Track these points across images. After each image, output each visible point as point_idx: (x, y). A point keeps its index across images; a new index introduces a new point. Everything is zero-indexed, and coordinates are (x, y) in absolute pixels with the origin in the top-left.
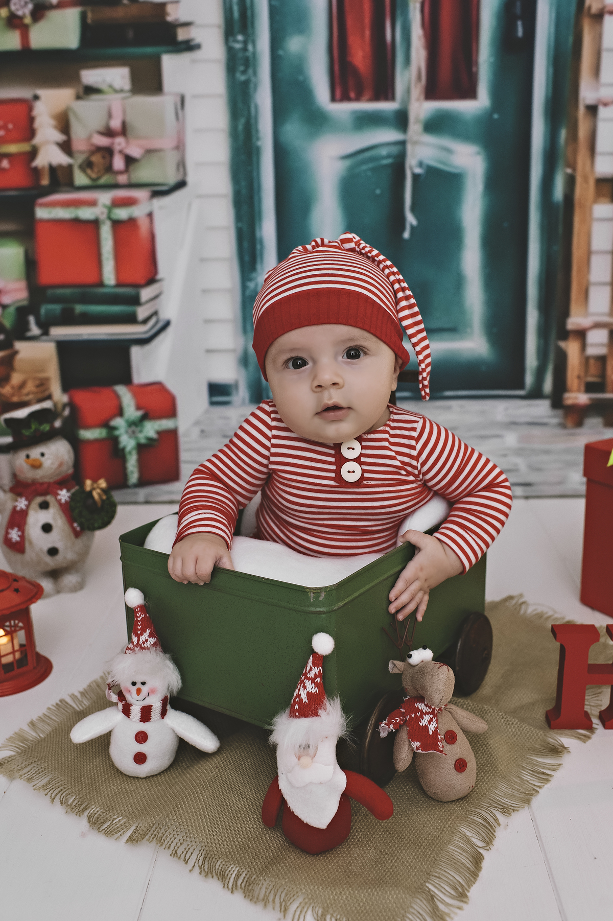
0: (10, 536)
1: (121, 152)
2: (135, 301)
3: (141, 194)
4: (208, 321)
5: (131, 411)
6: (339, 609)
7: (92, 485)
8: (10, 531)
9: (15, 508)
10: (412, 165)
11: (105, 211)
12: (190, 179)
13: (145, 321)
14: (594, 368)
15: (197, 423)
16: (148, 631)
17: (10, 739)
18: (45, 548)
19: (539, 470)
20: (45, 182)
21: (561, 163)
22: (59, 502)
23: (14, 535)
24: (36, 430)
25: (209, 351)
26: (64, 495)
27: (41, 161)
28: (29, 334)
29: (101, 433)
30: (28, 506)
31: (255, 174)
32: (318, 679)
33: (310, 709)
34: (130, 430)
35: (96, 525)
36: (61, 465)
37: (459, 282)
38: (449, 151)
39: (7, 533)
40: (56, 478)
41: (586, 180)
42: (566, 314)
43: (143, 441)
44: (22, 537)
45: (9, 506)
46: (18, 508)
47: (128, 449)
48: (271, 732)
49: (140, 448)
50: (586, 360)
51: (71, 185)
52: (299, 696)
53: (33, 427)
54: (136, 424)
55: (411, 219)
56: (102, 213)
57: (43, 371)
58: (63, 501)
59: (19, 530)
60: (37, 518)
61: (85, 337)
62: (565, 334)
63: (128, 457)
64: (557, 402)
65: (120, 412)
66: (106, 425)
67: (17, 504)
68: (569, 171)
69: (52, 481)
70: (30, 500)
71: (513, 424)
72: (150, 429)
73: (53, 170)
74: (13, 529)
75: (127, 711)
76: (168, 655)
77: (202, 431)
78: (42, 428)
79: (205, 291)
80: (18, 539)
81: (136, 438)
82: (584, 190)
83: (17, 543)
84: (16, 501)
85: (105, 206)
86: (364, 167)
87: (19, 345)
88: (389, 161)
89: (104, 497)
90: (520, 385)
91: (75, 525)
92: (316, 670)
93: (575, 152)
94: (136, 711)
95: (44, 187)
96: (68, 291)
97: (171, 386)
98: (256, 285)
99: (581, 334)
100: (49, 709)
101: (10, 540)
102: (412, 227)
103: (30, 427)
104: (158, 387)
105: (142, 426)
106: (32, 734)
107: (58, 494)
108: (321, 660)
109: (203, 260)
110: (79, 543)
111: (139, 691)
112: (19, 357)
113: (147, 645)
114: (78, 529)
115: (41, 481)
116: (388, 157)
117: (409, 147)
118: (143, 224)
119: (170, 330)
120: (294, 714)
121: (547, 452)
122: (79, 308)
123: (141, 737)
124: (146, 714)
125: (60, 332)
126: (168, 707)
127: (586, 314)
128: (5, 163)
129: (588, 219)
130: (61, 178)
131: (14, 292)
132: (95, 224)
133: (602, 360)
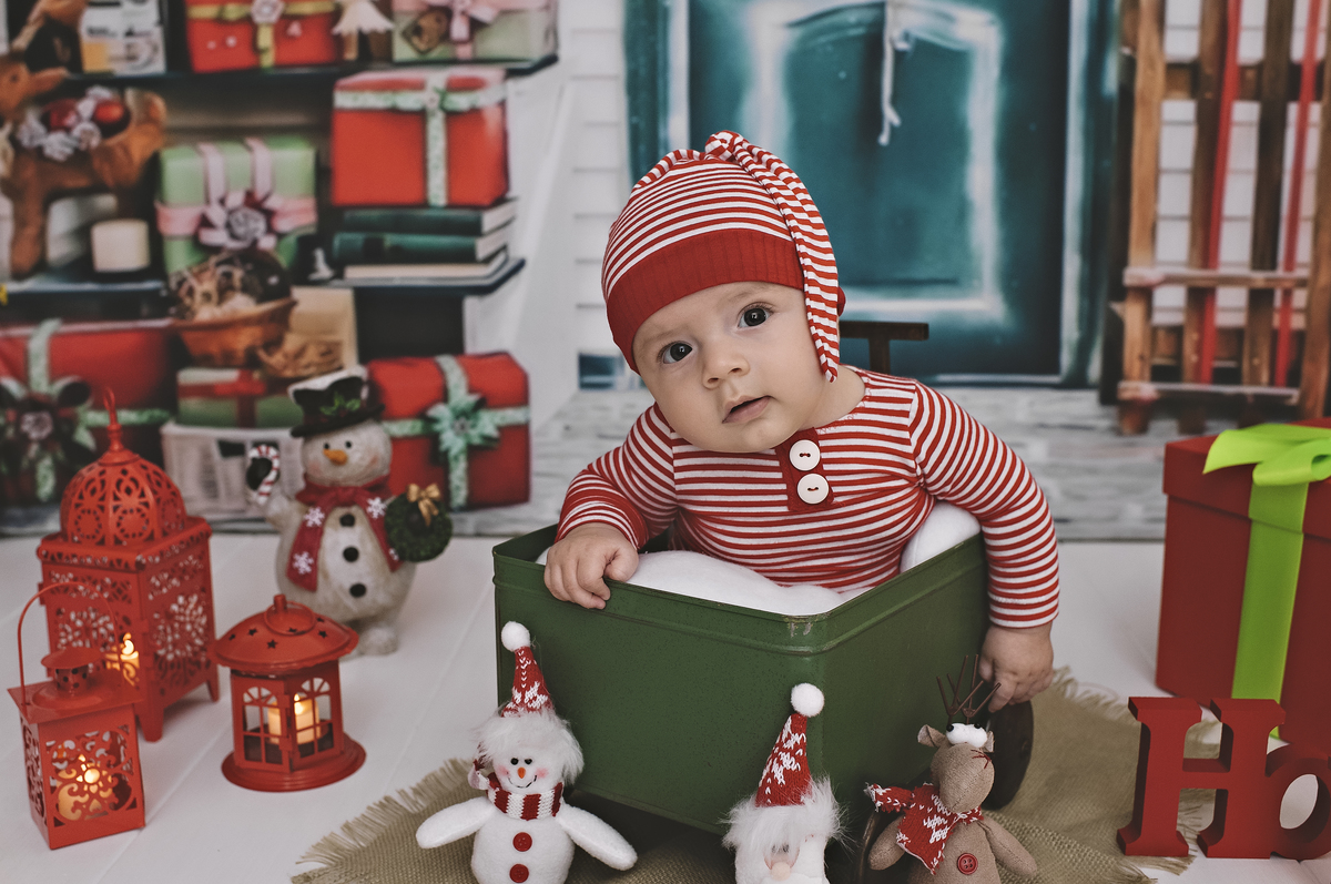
0: (296, 565)
1: (463, 13)
2: (475, 229)
3: (491, 74)
5: (461, 395)
6: (830, 650)
7: (419, 492)
8: (297, 557)
9: (304, 523)
10: (894, 38)
11: (437, 97)
12: (563, 53)
13: (488, 260)
14: (1164, 344)
15: (559, 415)
16: (537, 685)
17: (317, 847)
18: (347, 585)
19: (1080, 498)
20: (351, 54)
21: (1114, 41)
22: (369, 516)
23: (303, 563)
24: (341, 408)
26: (377, 506)
27: (347, 26)
28: (315, 276)
29: (413, 427)
30: (324, 521)
31: (660, 47)
32: (801, 751)
33: (788, 793)
34: (457, 425)
35: (423, 553)
36: (374, 461)
37: (962, 211)
38: (949, 18)
39: (292, 560)
40: (366, 482)
41: (1151, 64)
42: (1123, 261)
43: (477, 441)
44: (314, 566)
45: (295, 521)
46: (310, 524)
47: (454, 452)
48: (728, 827)
49: (472, 451)
50: (1153, 332)
51: (388, 60)
52: (771, 775)
53: (337, 403)
54: (466, 415)
55: (891, 116)
56: (432, 100)
57: (331, 331)
58: (375, 516)
59: (310, 556)
60: (337, 539)
61: (397, 283)
62: (1120, 292)
63: (453, 464)
64: (1108, 394)
65: (444, 396)
66: (421, 414)
67: (307, 517)
68: (1127, 51)
69: (359, 484)
70: (327, 512)
71: (1041, 427)
72: (489, 423)
73: (364, 39)
74: (301, 554)
75: (502, 802)
76: (565, 722)
77: (567, 428)
78: (348, 405)
79: (579, 217)
80: (308, 569)
81: (467, 436)
82: (1149, 80)
83: (307, 574)
84: (307, 512)
85: (437, 91)
86: (822, 39)
87: (299, 293)
88: (860, 31)
89: (436, 512)
90: (1054, 368)
91: (392, 552)
92: (797, 738)
93: (1135, 24)
94: (516, 802)
95: (348, 62)
96: (375, 214)
97: (524, 359)
99: (1145, 293)
100: (369, 808)
101: (297, 570)
102: (893, 129)
103: (332, 404)
104: (503, 360)
105: (477, 419)
106: (348, 842)
107: (369, 505)
108: (802, 723)
109: (578, 171)
110: (396, 579)
111: (521, 773)
112: (297, 310)
113: (535, 704)
114: (396, 558)
115: (343, 484)
116: (858, 25)
117: (890, 12)
118: (492, 118)
119: (525, 273)
120: (762, 801)
121: (1092, 471)
122: (391, 239)
123: (523, 842)
124: (531, 808)
125: (359, 274)
126: (562, 800)
127: (1153, 262)
128: (295, 29)
129: (1155, 123)
130: (374, 50)
131: (297, 213)
132: (421, 116)
133: (1176, 332)
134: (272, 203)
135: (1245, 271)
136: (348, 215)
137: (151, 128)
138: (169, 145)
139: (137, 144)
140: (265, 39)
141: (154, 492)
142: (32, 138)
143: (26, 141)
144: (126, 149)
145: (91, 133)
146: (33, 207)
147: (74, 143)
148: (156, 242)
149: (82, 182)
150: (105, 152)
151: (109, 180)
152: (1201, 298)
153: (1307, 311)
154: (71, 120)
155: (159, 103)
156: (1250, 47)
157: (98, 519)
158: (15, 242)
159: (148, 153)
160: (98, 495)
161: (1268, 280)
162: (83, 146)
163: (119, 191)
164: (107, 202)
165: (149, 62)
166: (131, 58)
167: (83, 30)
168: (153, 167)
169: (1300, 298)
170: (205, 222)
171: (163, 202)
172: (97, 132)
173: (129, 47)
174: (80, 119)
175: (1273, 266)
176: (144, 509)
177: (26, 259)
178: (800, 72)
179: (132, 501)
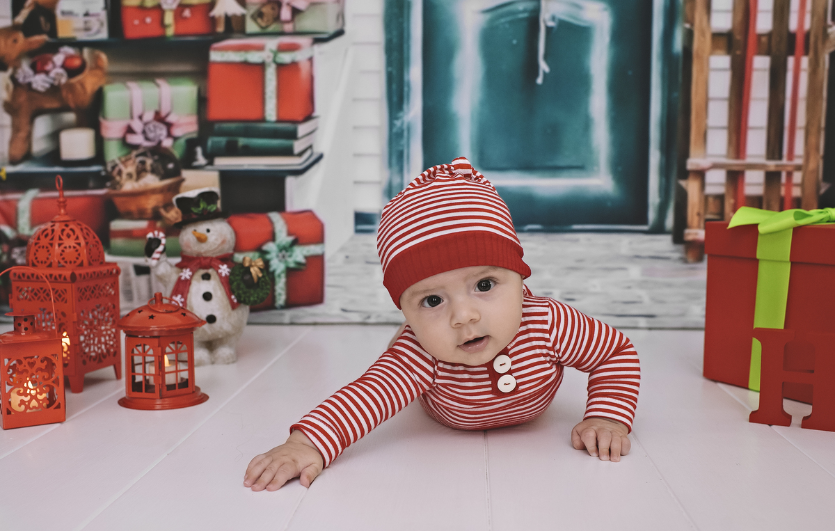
0: (173, 302)
1: (288, 4)
2: (293, 135)
3: (304, 41)
4: (357, 155)
5: (283, 237)
7: (250, 263)
8: (174, 298)
9: (180, 277)
10: (546, 19)
11: (272, 55)
12: (348, 29)
13: (300, 154)
14: (712, 206)
15: (342, 249)
18: (205, 316)
19: (662, 302)
20: (221, 29)
21: (680, 19)
22: (220, 275)
23: (178, 301)
24: (205, 209)
25: (356, 183)
26: (224, 270)
28: (196, 164)
30: (191, 277)
31: (405, 25)
34: (280, 255)
36: (224, 242)
37: (587, 124)
38: (578, 7)
39: (171, 300)
40: (219, 254)
41: (703, 34)
42: (686, 155)
43: (292, 265)
44: (184, 303)
46: (183, 278)
47: (277, 272)
49: (289, 272)
50: (706, 198)
51: (242, 32)
53: (202, 206)
54: (286, 249)
55: (544, 67)
56: (269, 57)
58: (223, 275)
60: (198, 287)
61: (246, 168)
62: (685, 174)
63: (277, 279)
64: (678, 238)
65: (273, 238)
66: (258, 249)
67: (182, 274)
68: (688, 26)
69: (214, 256)
70: (194, 272)
71: (637, 257)
72: (299, 254)
73: (228, 19)
74: (177, 295)
77: (347, 257)
78: (209, 208)
79: (355, 128)
80: (181, 304)
81: (286, 262)
82: (701, 43)
84: (182, 272)
85: (272, 51)
86: (503, 20)
87: (186, 174)
88: (526, 15)
89: (260, 275)
90: (644, 221)
91: (233, 297)
93: (693, 9)
95: (219, 34)
96: (233, 126)
97: (322, 215)
98: (402, 124)
99: (700, 174)
102: (545, 74)
103: (199, 206)
104: (309, 215)
105: (292, 251)
107: (219, 268)
109: (355, 100)
110: (235, 316)
112: (185, 184)
114: (235, 301)
115: (204, 255)
116: (524, 11)
117: (543, 4)
118: (304, 67)
119: (322, 162)
121: (669, 285)
122: (242, 141)
125: (223, 162)
127: (705, 155)
128: (187, 13)
129: (705, 69)
130: (234, 26)
131: (186, 125)
132: (262, 66)
133: (720, 198)
134: (171, 119)
135: (763, 161)
136: (217, 126)
137: (98, 72)
138: (109, 83)
139: (89, 82)
140: (169, 19)
141: (85, 238)
142: (25, 77)
143: (21, 80)
144: (82, 85)
145: (62, 75)
146: (24, 120)
147: (51, 81)
148: (100, 142)
149: (55, 105)
150: (70, 87)
151: (72, 105)
152: (735, 177)
153: (802, 185)
154: (49, 67)
155: (104, 57)
156: (764, 23)
157: (48, 251)
158: (12, 142)
159: (96, 87)
160: (50, 237)
161: (777, 166)
162: (56, 83)
163: (78, 110)
164: (70, 117)
165: (98, 32)
166: (87, 29)
167: (58, 12)
168: (99, 96)
169: (797, 177)
170: (130, 130)
171: (104, 117)
172: (65, 74)
173: (86, 22)
174: (55, 66)
175: (780, 158)
176: (78, 247)
177: (19, 153)
178: (490, 40)
179: (70, 242)
